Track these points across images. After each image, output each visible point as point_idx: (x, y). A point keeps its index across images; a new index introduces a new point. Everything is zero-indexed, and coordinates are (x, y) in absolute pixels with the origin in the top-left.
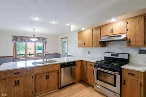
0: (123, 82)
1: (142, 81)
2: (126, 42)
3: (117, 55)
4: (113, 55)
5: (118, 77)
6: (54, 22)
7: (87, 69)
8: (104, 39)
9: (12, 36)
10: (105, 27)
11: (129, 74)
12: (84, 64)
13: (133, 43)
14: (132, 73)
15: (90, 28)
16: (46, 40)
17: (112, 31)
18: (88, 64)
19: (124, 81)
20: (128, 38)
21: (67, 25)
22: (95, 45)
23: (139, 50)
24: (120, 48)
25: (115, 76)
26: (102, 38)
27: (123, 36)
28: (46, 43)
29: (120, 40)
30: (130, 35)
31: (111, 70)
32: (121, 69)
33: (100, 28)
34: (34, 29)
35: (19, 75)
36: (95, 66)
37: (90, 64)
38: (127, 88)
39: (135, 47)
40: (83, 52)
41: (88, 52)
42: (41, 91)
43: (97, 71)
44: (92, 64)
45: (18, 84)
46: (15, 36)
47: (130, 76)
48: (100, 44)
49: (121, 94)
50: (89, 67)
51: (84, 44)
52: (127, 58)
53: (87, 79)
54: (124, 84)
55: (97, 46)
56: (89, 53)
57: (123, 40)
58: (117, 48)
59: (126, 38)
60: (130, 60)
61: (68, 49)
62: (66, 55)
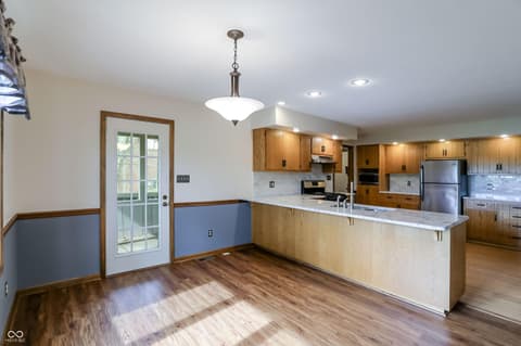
61: (178, 177)
62: (165, 205)
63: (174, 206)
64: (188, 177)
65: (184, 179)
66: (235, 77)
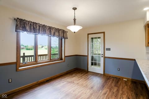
46: (21, 20)
61: (106, 49)
62: (102, 57)
63: (105, 58)
64: (110, 49)
65: (109, 49)
66: (75, 20)
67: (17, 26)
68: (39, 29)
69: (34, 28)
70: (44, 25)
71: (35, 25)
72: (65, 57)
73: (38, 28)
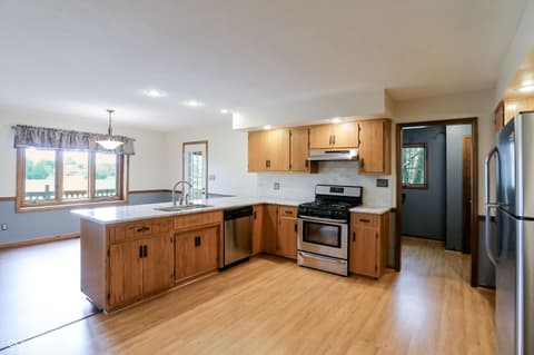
0: (352, 237)
1: (379, 229)
2: (356, 163)
3: (341, 190)
4: (333, 190)
5: (345, 228)
6: (193, 103)
7: (279, 222)
8: (315, 155)
9: (13, 127)
10: (318, 129)
11: (361, 220)
12: (272, 211)
13: (367, 168)
14: (365, 220)
15: (283, 128)
16: (132, 146)
17: (332, 141)
18: (282, 210)
19: (354, 234)
20: (361, 157)
21: (224, 111)
22: (295, 167)
23: (378, 180)
24: (348, 176)
25: (340, 228)
26: (312, 153)
27: (353, 153)
28: (133, 154)
29: (347, 160)
30: (363, 151)
31: (332, 217)
32: (349, 213)
33: (308, 130)
34: (110, 112)
35: (147, 232)
36: (299, 214)
37: (287, 209)
38: (359, 246)
39: (372, 173)
40: (260, 185)
41: (276, 184)
42: (185, 275)
43: (304, 222)
44: (290, 210)
45: (146, 255)
47: (362, 225)
48: (307, 165)
49: (348, 260)
50: (284, 218)
51: (268, 164)
52: (358, 195)
53: (278, 248)
54: (354, 239)
55: (300, 171)
56: (277, 186)
57: (353, 160)
58: (342, 176)
59: (358, 157)
60: (364, 200)
67: (16, 138)
68: (61, 141)
69: (50, 139)
70: (72, 132)
71: (51, 133)
72: (129, 193)
73: (58, 138)
